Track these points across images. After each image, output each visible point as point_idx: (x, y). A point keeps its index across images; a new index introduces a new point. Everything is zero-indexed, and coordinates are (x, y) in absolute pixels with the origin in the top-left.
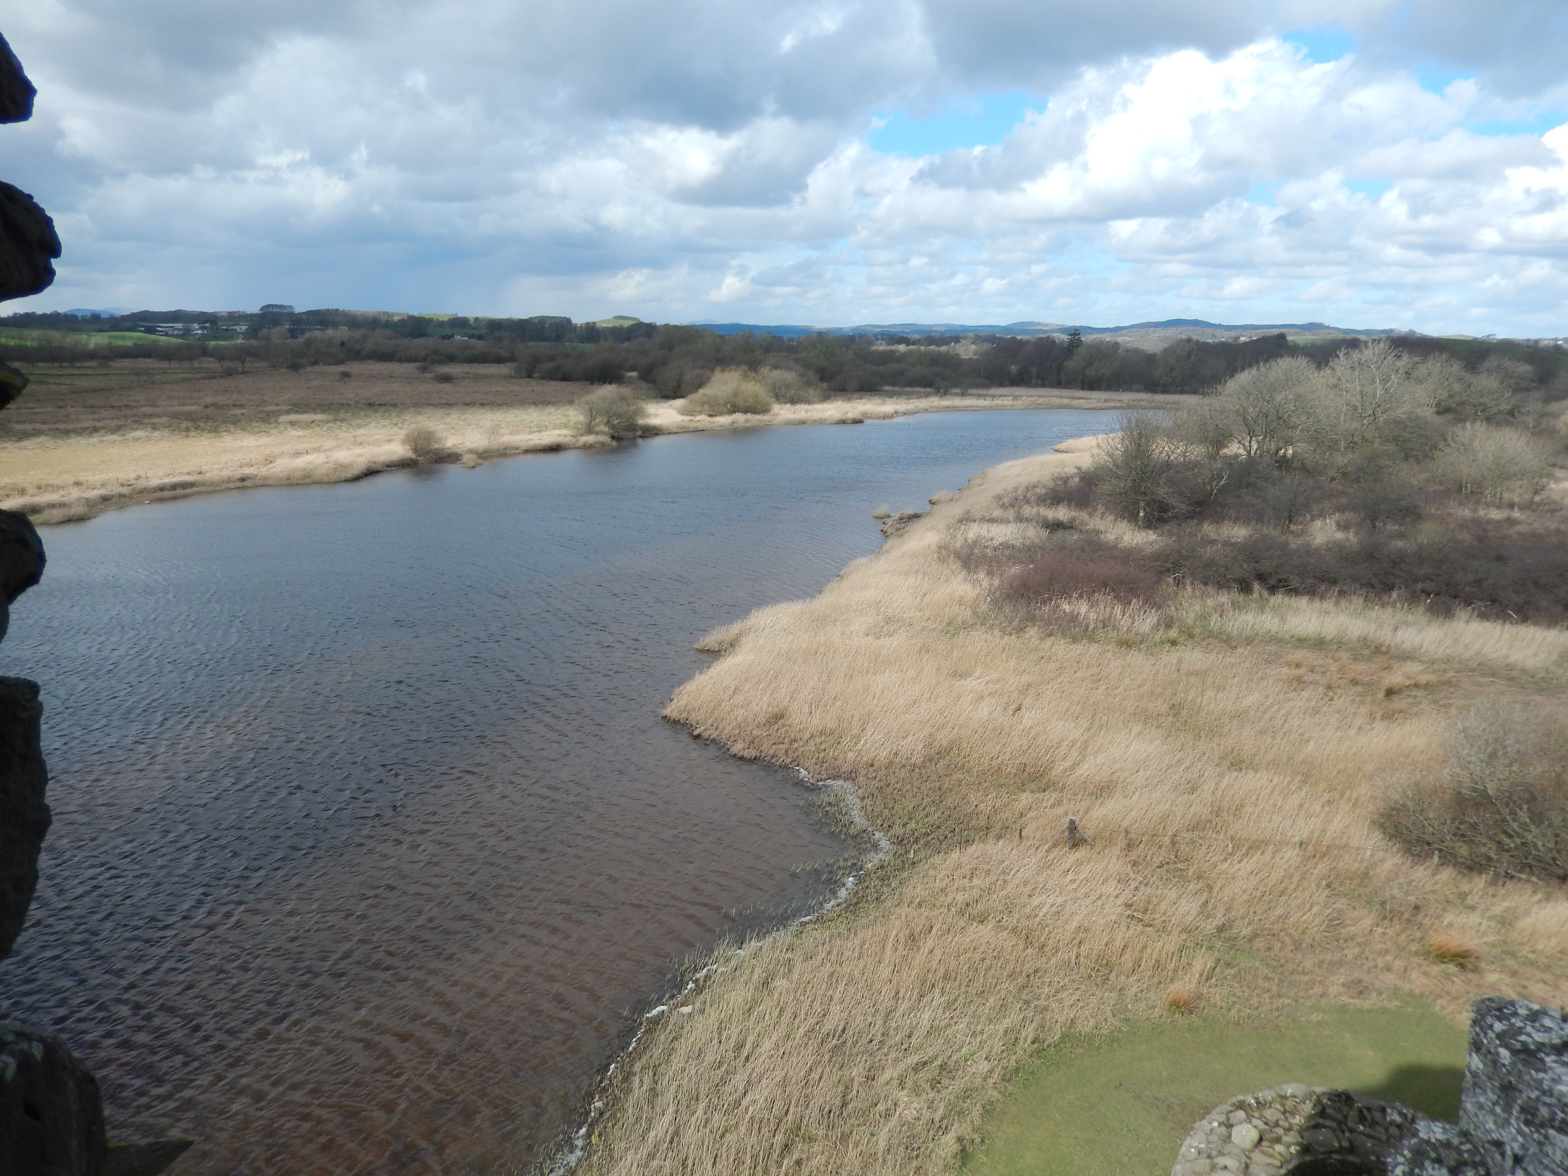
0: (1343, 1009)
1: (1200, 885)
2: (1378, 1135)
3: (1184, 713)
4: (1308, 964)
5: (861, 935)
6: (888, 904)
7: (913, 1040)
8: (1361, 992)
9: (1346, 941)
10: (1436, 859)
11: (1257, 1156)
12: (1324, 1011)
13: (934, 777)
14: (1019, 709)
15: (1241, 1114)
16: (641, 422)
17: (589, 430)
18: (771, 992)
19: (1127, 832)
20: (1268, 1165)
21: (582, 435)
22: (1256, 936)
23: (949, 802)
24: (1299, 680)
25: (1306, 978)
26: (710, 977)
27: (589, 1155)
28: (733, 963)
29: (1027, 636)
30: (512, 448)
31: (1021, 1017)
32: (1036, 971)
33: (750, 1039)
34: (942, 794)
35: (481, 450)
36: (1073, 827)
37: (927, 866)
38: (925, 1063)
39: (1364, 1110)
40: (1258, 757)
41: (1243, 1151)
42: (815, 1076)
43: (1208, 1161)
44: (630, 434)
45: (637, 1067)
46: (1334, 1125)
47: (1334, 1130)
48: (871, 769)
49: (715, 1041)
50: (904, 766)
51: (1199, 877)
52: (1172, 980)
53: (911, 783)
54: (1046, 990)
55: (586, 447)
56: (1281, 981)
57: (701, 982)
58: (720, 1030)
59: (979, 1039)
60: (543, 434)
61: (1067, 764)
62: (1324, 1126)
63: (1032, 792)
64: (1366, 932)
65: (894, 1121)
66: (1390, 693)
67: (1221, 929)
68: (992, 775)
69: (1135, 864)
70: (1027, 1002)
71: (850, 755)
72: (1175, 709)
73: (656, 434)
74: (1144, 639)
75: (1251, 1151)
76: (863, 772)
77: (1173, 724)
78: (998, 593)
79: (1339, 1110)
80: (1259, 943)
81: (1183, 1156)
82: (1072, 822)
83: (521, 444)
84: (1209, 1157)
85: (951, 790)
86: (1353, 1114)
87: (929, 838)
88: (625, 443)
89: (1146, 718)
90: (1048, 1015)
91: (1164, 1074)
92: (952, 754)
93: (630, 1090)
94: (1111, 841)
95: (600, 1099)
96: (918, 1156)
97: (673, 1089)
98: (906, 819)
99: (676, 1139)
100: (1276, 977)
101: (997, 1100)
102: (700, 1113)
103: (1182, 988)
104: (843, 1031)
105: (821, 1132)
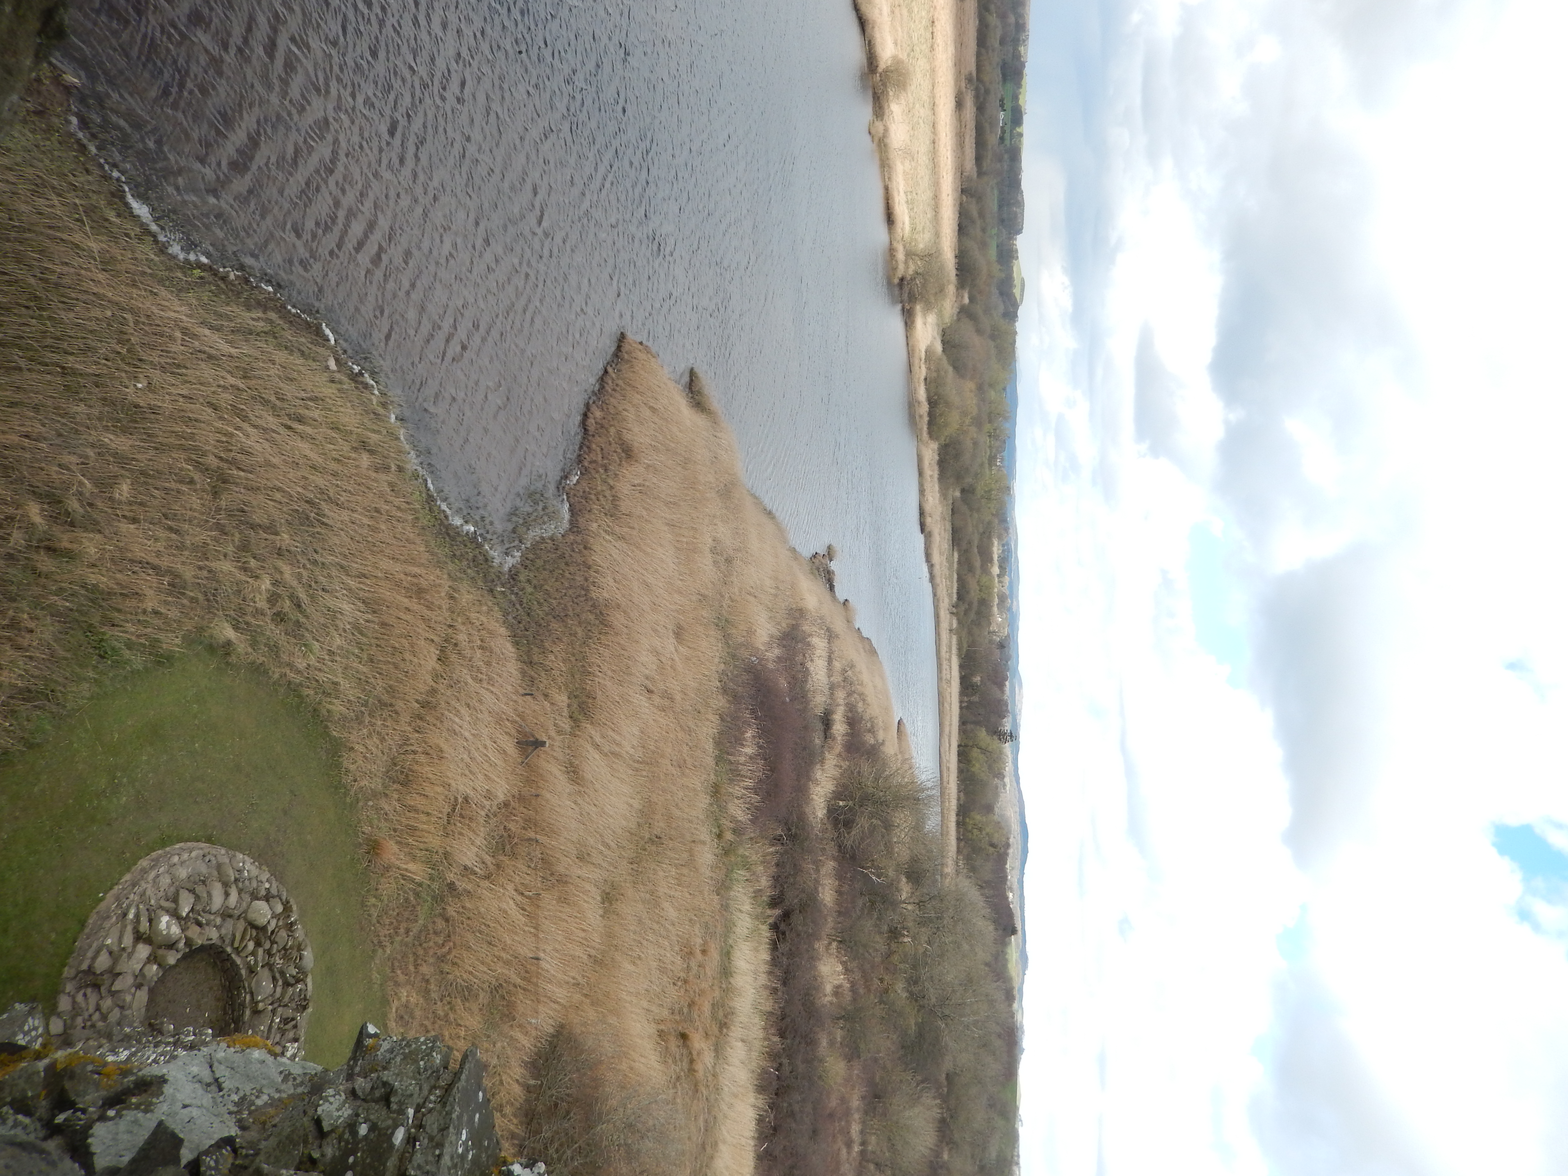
0: (385, 1002)
1: (492, 867)
3: (654, 848)
4: (425, 969)
5: (418, 540)
6: (451, 566)
7: (320, 593)
11: (241, 925)
12: (381, 985)
13: (578, 610)
14: (649, 691)
15: (279, 908)
16: (918, 308)
17: (910, 254)
18: (355, 449)
19: (537, 796)
20: (234, 936)
21: (904, 247)
22: (447, 920)
23: (554, 625)
24: (691, 954)
25: (411, 968)
26: (366, 388)
27: (181, 268)
28: (382, 412)
29: (720, 697)
30: (890, 174)
31: (352, 698)
32: (397, 713)
33: (309, 430)
34: (562, 619)
35: (888, 141)
36: (538, 744)
37: (490, 604)
38: (299, 606)
40: (615, 917)
41: (246, 912)
42: (278, 496)
43: (233, 879)
44: (905, 296)
45: (273, 315)
46: (278, 995)
47: (272, 995)
48: (581, 547)
49: (303, 395)
50: (586, 580)
51: (498, 866)
52: (398, 843)
53: (571, 587)
54: (379, 723)
55: (891, 251)
56: (406, 945)
57: (361, 379)
58: (314, 399)
59: (327, 657)
60: (905, 205)
61: (597, 736)
62: (275, 986)
63: (569, 706)
65: (242, 576)
66: (684, 1036)
67: (451, 886)
68: (583, 666)
69: (506, 805)
70: (365, 705)
71: (595, 525)
72: (657, 840)
73: (906, 323)
74: (723, 809)
75: (245, 919)
76: (579, 539)
77: (642, 838)
78: (759, 668)
79: (291, 1000)
80: (440, 924)
81: (234, 856)
82: (543, 744)
83: (895, 184)
84: (236, 880)
85: (566, 627)
87: (518, 606)
88: (896, 291)
89: (647, 813)
90: (355, 726)
91: (309, 837)
92: (601, 626)
93: (249, 309)
94: (529, 781)
95: (237, 277)
96: (208, 600)
97: (252, 352)
98: (535, 582)
99: (204, 356)
100: (409, 939)
101: (270, 678)
102: (232, 380)
103: (392, 852)
104: (323, 523)
105: (223, 503)
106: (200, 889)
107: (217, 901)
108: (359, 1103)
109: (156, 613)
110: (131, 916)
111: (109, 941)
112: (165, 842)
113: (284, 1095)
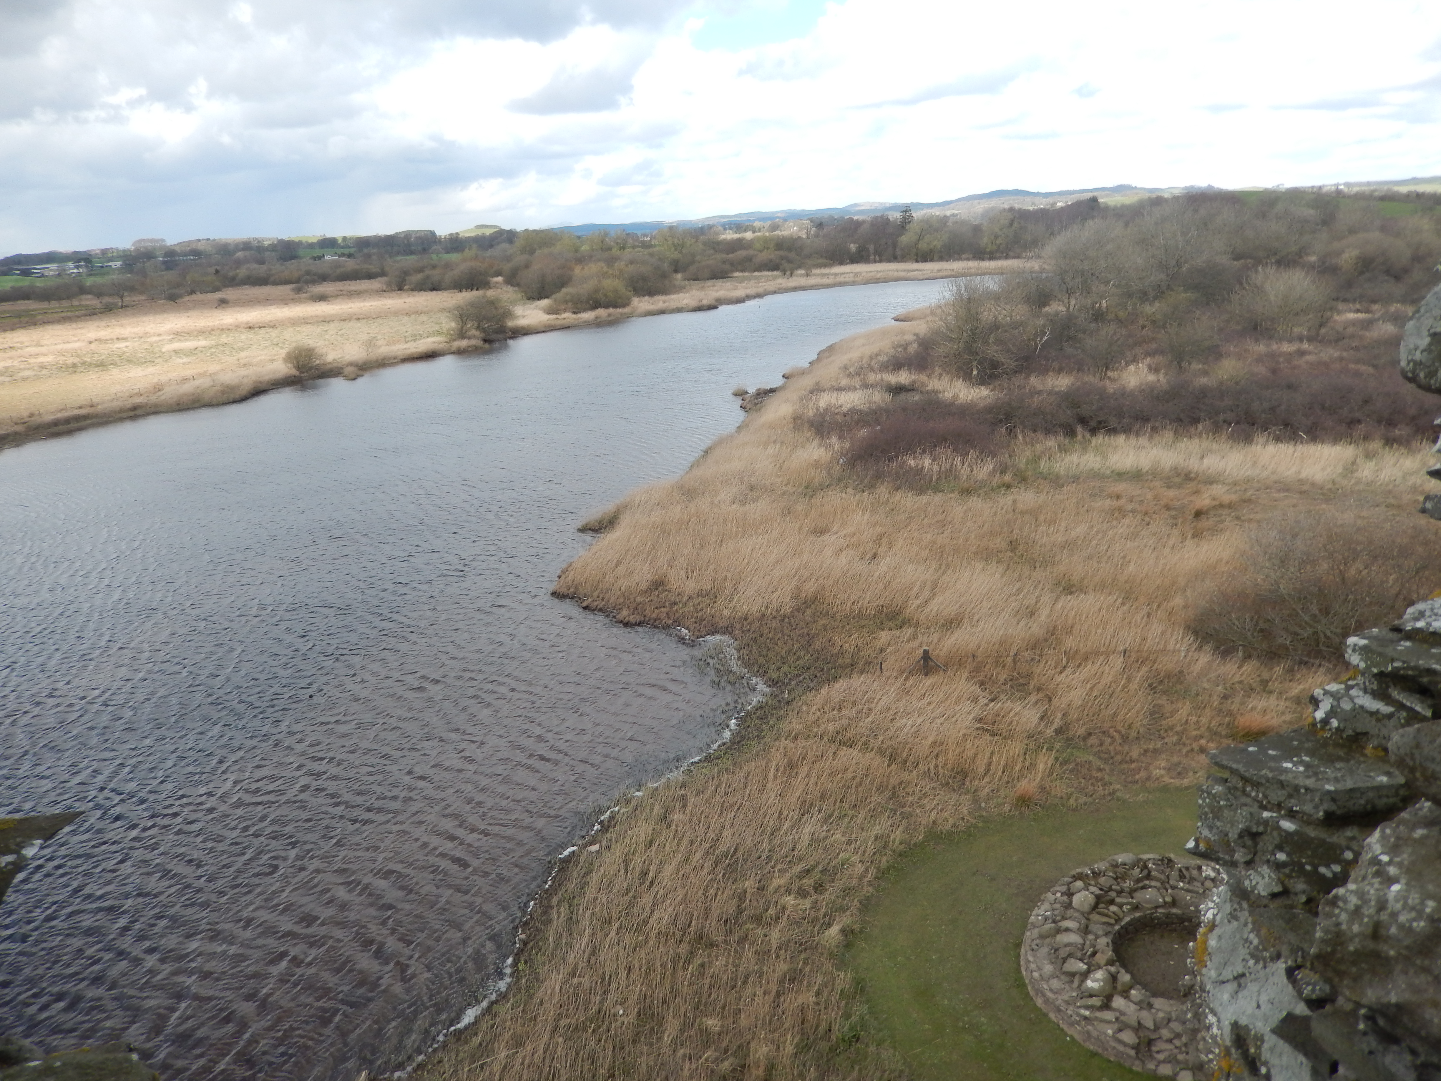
0: (1165, 789)
1: (1040, 696)
2: (1196, 889)
3: (1021, 547)
4: (1135, 754)
5: (746, 769)
6: (768, 739)
7: (796, 853)
8: (1179, 773)
9: (1166, 731)
10: (1240, 654)
11: (1095, 917)
12: (1149, 793)
13: (803, 624)
14: (875, 556)
15: (1079, 884)
16: (510, 324)
17: (462, 335)
18: (669, 827)
19: (974, 656)
20: (1105, 923)
21: (455, 340)
22: (1090, 734)
23: (817, 644)
24: (1120, 509)
25: (1133, 766)
26: (614, 818)
27: (518, 979)
28: (634, 803)
29: (878, 491)
30: (390, 358)
31: (889, 823)
32: (901, 783)
33: (653, 867)
34: (811, 638)
35: (360, 362)
36: (926, 656)
37: (800, 703)
38: (808, 871)
39: (1184, 870)
40: (1086, 581)
41: (1083, 913)
42: (712, 891)
43: (1053, 925)
44: (501, 336)
45: (555, 900)
46: (1158, 884)
47: (1159, 890)
48: (745, 623)
49: (623, 872)
50: (775, 617)
51: (1039, 689)
52: (1019, 780)
53: (782, 631)
54: (910, 799)
55: (460, 352)
56: (1112, 770)
57: (606, 823)
58: (626, 862)
59: (853, 846)
60: (418, 342)
61: (918, 602)
62: (1150, 887)
63: (890, 629)
64: (1184, 721)
65: (784, 921)
66: (1198, 514)
67: (1058, 731)
68: (854, 618)
69: (982, 684)
70: (894, 811)
71: (725, 612)
72: (1013, 545)
73: (525, 334)
74: (982, 484)
75: (1089, 913)
76: (738, 626)
77: (1011, 558)
78: (850, 455)
79: (1163, 872)
80: (1093, 740)
81: (1032, 923)
82: (926, 652)
83: (399, 353)
84: (1054, 922)
85: (818, 634)
86: (1174, 874)
87: (801, 678)
88: (496, 345)
89: (987, 555)
90: (913, 819)
91: (1014, 859)
92: (817, 602)
93: (550, 921)
94: (961, 664)
95: (523, 932)
96: (806, 949)
97: (587, 917)
98: (779, 664)
99: (593, 958)
100: (1107, 768)
101: (872, 895)
102: (613, 933)
103: (1027, 785)
104: (735, 852)
105: (721, 938)
106: (1063, 953)
107: (1074, 938)
108: (1257, 858)
109: (818, 994)
110: (1087, 1013)
111: (1110, 1032)
112: (1020, 984)
113: (1250, 920)
